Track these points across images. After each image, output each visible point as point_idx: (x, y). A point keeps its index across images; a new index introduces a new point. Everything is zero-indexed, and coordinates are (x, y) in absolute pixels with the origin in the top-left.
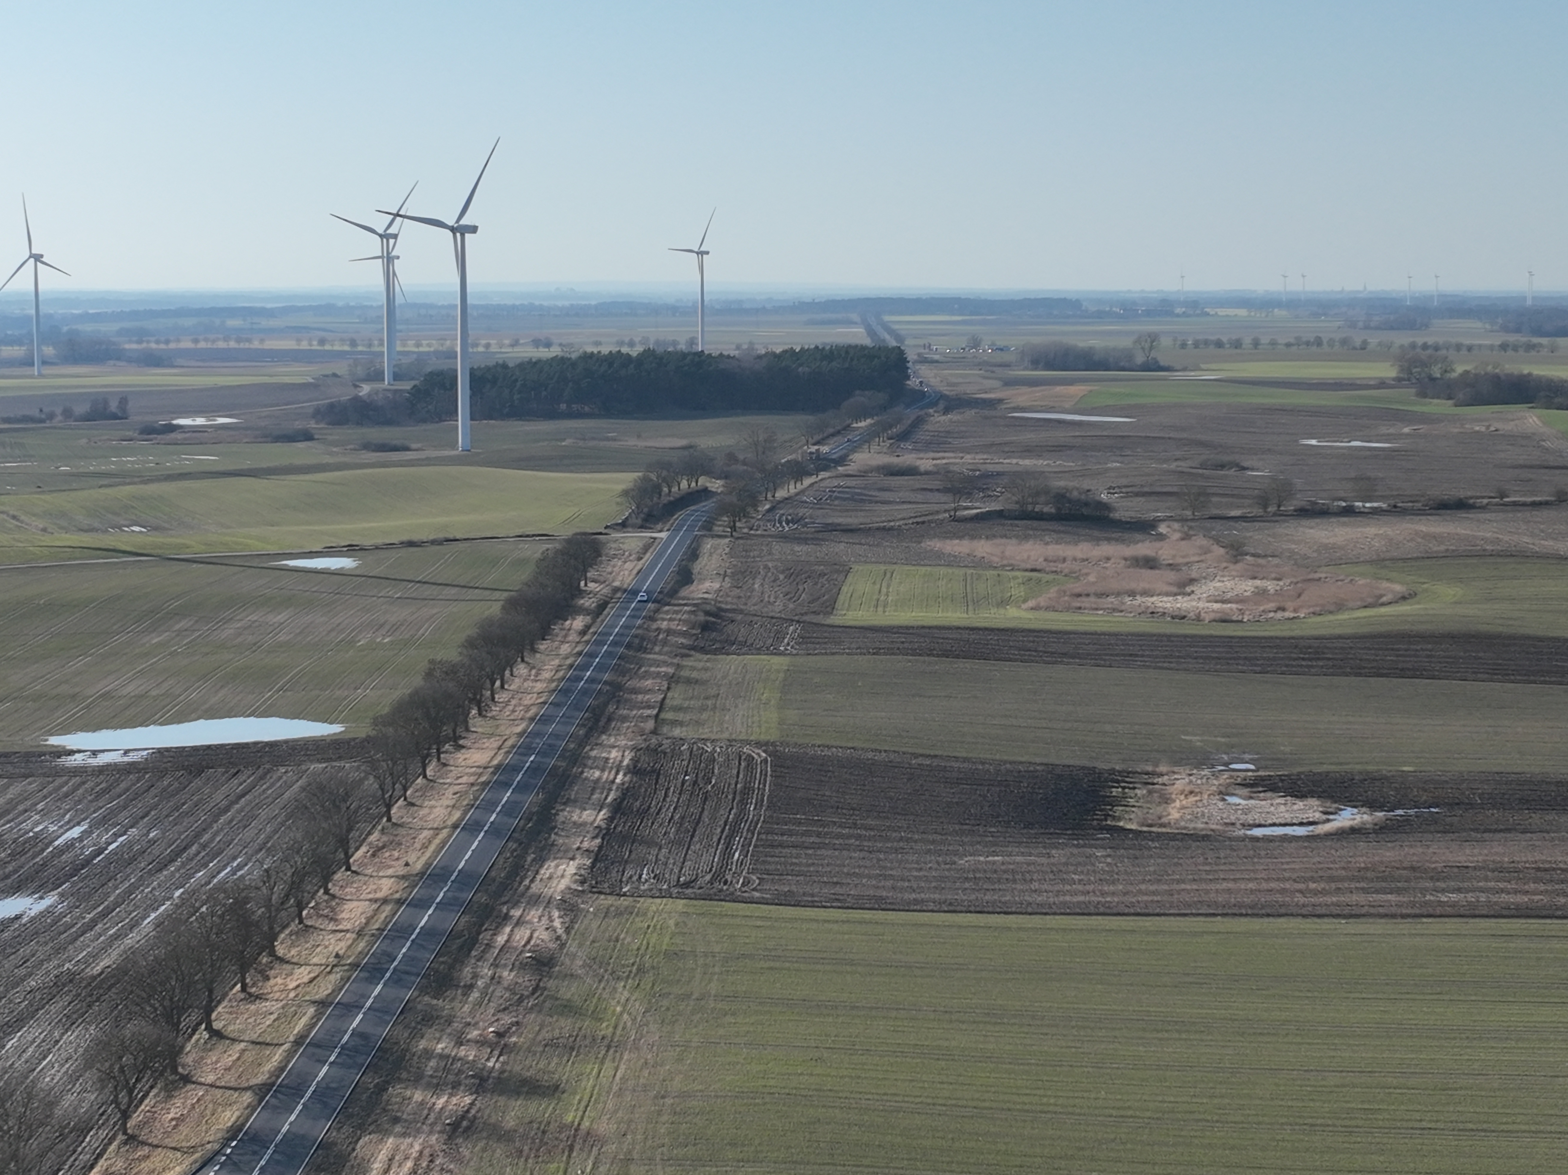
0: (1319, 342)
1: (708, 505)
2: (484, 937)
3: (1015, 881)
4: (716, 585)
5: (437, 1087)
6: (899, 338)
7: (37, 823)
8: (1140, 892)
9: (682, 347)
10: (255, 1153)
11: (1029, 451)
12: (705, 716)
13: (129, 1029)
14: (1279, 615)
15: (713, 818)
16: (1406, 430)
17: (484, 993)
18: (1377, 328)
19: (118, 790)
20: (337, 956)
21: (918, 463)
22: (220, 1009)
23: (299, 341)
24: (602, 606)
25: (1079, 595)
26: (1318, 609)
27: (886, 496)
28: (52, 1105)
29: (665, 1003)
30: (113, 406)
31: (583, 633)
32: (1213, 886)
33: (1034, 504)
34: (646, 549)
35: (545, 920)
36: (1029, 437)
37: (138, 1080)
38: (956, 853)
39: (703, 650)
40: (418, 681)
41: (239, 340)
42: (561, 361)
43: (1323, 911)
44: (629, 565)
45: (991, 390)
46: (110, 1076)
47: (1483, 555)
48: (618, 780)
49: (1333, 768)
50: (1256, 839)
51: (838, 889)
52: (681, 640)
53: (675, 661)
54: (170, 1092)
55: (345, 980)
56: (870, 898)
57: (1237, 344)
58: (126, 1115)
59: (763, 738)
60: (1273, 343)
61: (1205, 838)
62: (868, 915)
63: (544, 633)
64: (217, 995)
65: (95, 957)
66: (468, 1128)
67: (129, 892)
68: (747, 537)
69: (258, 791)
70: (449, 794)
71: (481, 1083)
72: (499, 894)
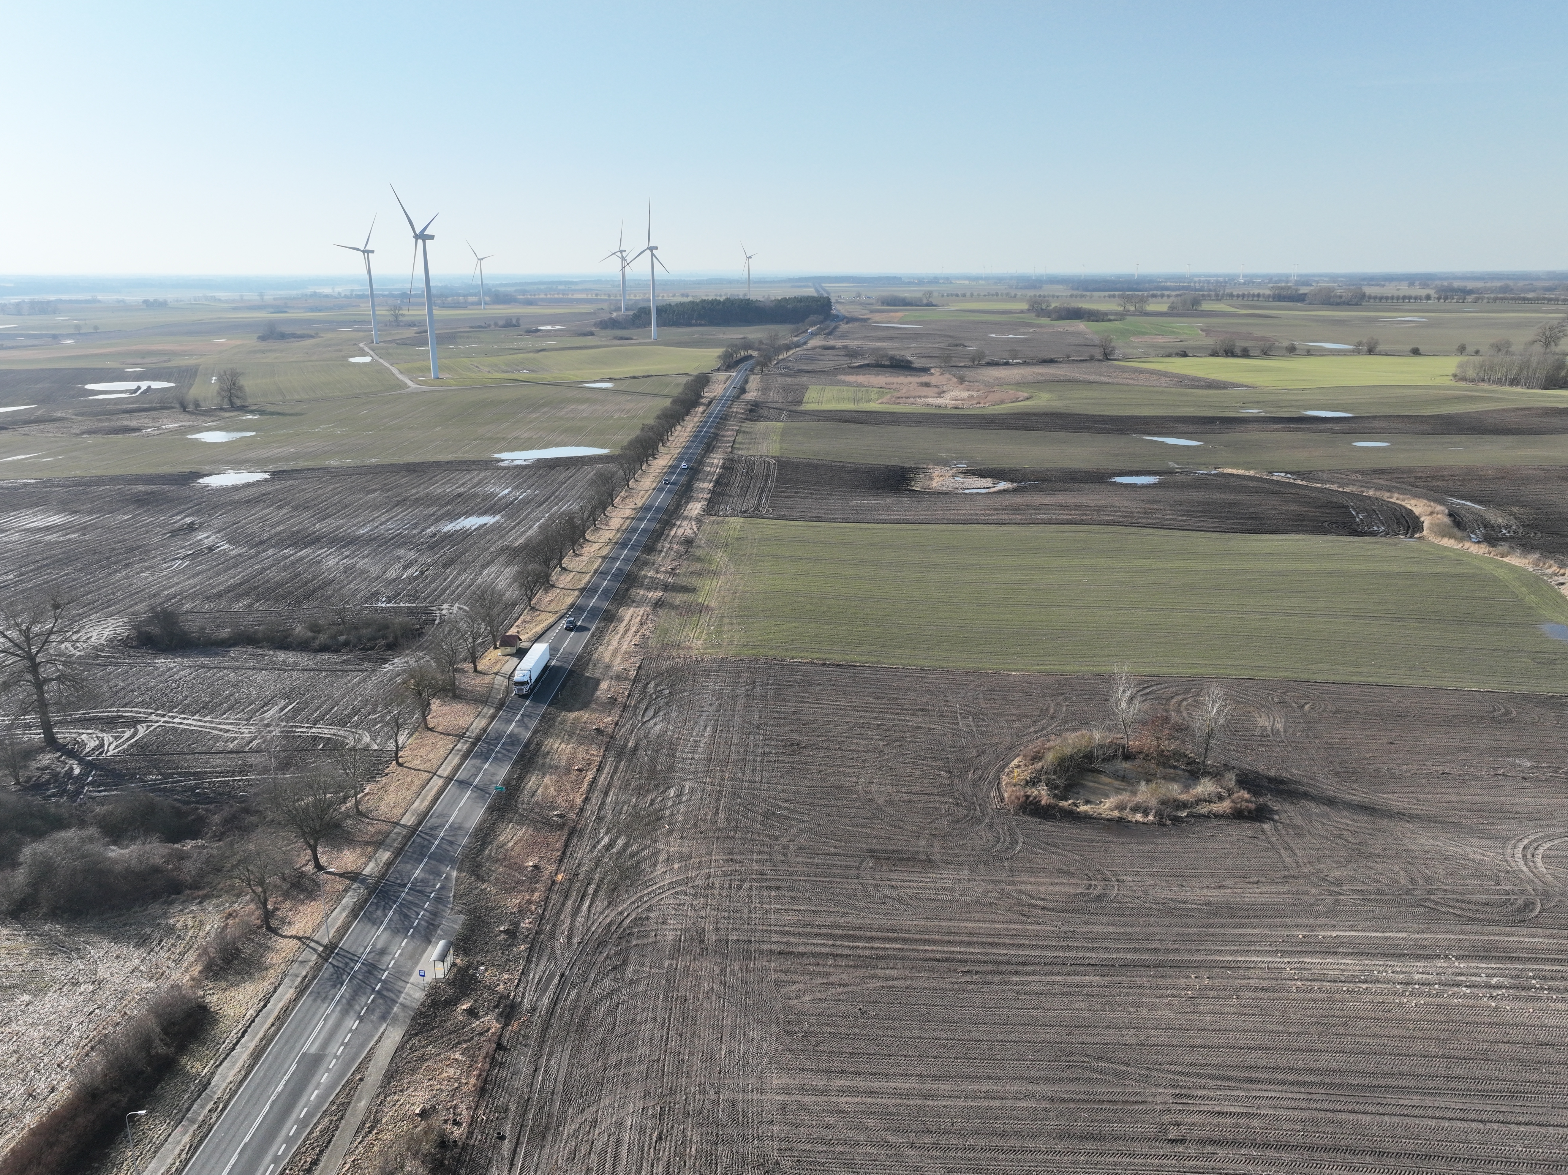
0: (997, 294)
1: (752, 362)
2: (666, 532)
3: (871, 510)
4: (755, 394)
5: (649, 589)
6: (828, 293)
7: (491, 488)
8: (921, 514)
9: (741, 297)
10: (580, 614)
11: (880, 339)
12: (751, 446)
13: (530, 567)
14: (978, 405)
15: (754, 486)
16: (1031, 331)
17: (666, 553)
18: (1021, 288)
19: (522, 475)
20: (609, 539)
21: (836, 344)
22: (565, 559)
24: (710, 403)
25: (899, 398)
26: (993, 403)
27: (822, 358)
28: (501, 596)
29: (736, 557)
30: (514, 322)
31: (703, 413)
32: (949, 512)
33: (882, 361)
34: (727, 379)
35: (689, 526)
36: (879, 334)
37: (534, 586)
38: (849, 500)
39: (750, 420)
40: (638, 432)
41: (563, 294)
42: (692, 303)
43: (991, 522)
44: (721, 386)
45: (866, 314)
46: (523, 585)
47: (1059, 381)
48: (717, 471)
49: (998, 466)
50: (966, 494)
51: (802, 514)
52: (742, 416)
53: (739, 424)
54: (546, 591)
55: (613, 548)
56: (816, 517)
57: (964, 295)
58: (530, 600)
59: (774, 455)
60: (979, 295)
61: (947, 493)
62: (814, 524)
63: (687, 413)
64: (564, 554)
65: (516, 539)
66: (661, 605)
67: (528, 514)
68: (767, 374)
69: (577, 475)
70: (651, 476)
71: (666, 587)
72: (671, 516)
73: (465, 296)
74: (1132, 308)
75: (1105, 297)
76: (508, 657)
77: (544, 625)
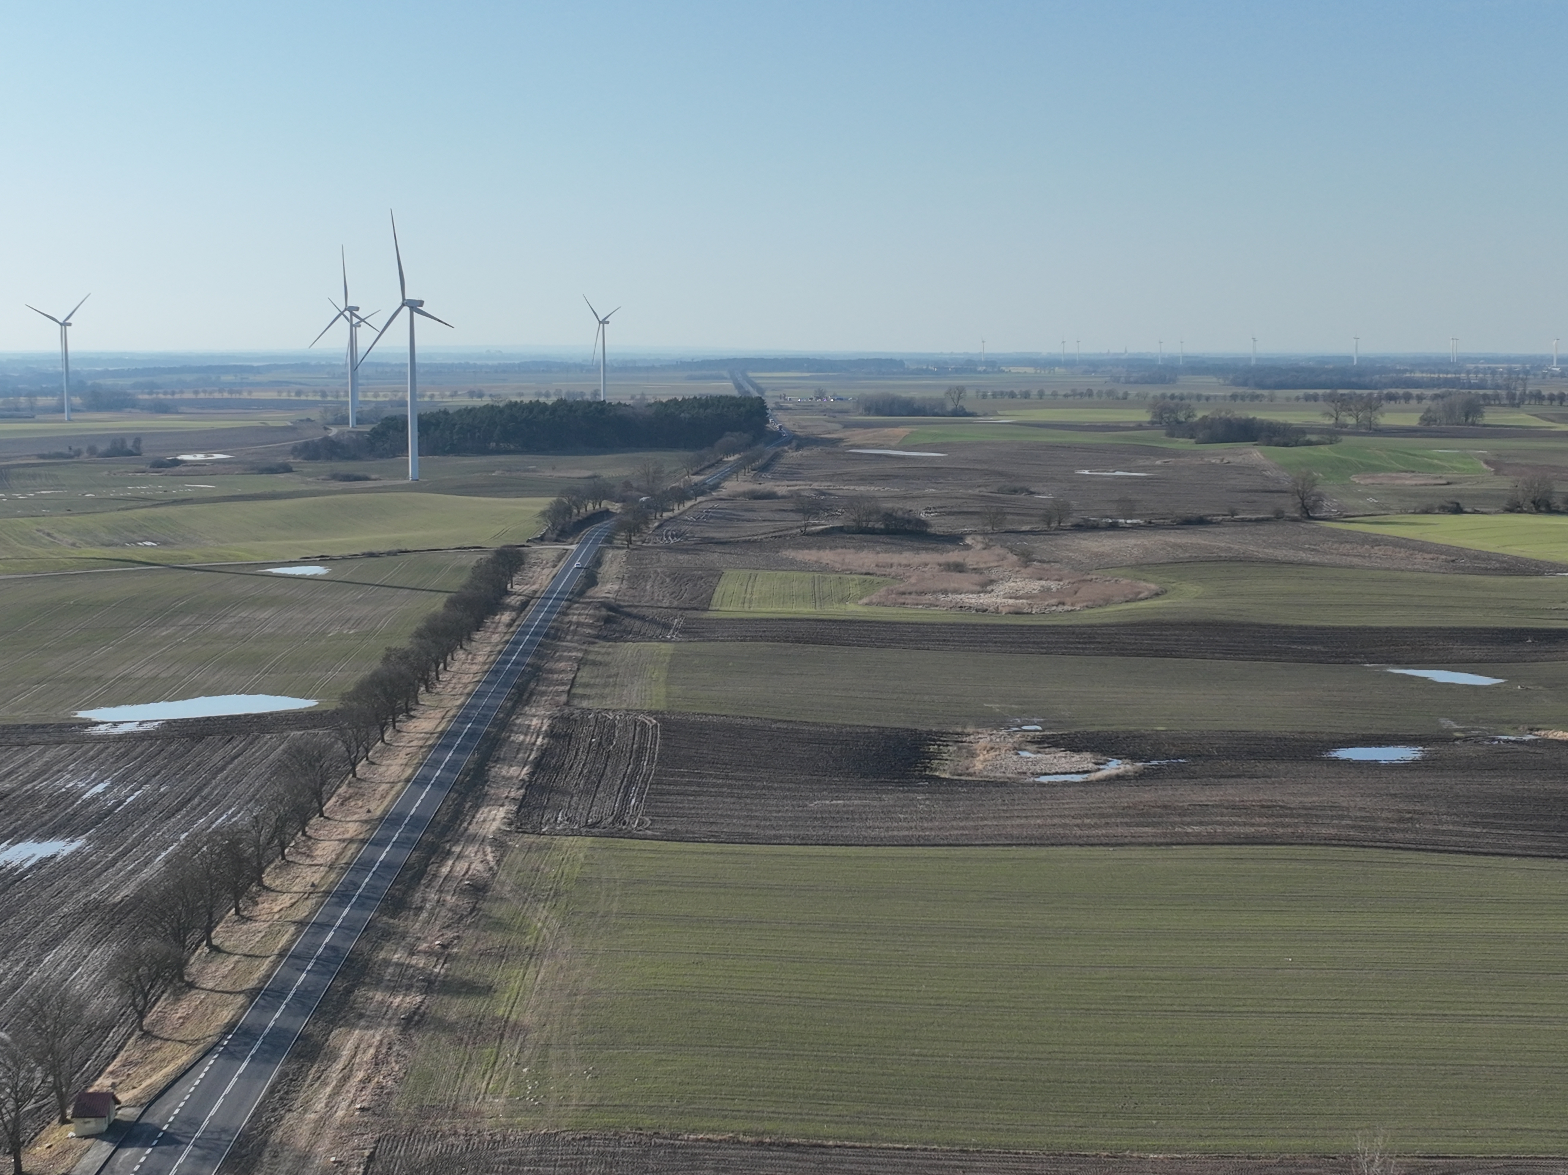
0: (1090, 393)
1: (608, 523)
2: (432, 869)
3: (854, 820)
4: (616, 587)
5: (394, 989)
6: (760, 390)
7: (69, 781)
8: (953, 827)
9: (588, 397)
10: (246, 1044)
11: (864, 479)
12: (607, 691)
13: (144, 946)
14: (1060, 608)
15: (614, 773)
16: (1158, 462)
17: (431, 913)
18: (1136, 382)
19: (134, 754)
20: (313, 885)
21: (776, 489)
22: (218, 929)
23: (280, 392)
24: (525, 604)
25: (904, 593)
26: (1090, 603)
27: (749, 515)
28: (81, 1007)
29: (576, 919)
30: (129, 445)
31: (510, 625)
32: (1009, 822)
33: (868, 521)
34: (560, 558)
35: (480, 855)
36: (862, 468)
37: (152, 987)
38: (807, 799)
39: (605, 638)
40: (376, 665)
41: (231, 392)
42: (491, 408)
43: (1096, 841)
44: (546, 571)
45: (835, 431)
46: (129, 984)
47: (1219, 560)
48: (539, 742)
49: (1105, 728)
50: (1042, 785)
51: (714, 828)
52: (589, 631)
53: (584, 647)
54: (177, 996)
55: (319, 904)
56: (740, 834)
57: (1026, 395)
58: (142, 1015)
59: (654, 708)
60: (1055, 394)
61: (1003, 784)
62: (737, 848)
63: (478, 625)
64: (216, 917)
65: (116, 888)
66: (419, 1022)
67: (144, 835)
68: (639, 548)
69: (248, 753)
70: (402, 754)
71: (430, 985)
72: (443, 834)
73: (30, 394)
74: (1351, 421)
75: (1298, 399)
76: (88, 1142)
77: (170, 1069)
